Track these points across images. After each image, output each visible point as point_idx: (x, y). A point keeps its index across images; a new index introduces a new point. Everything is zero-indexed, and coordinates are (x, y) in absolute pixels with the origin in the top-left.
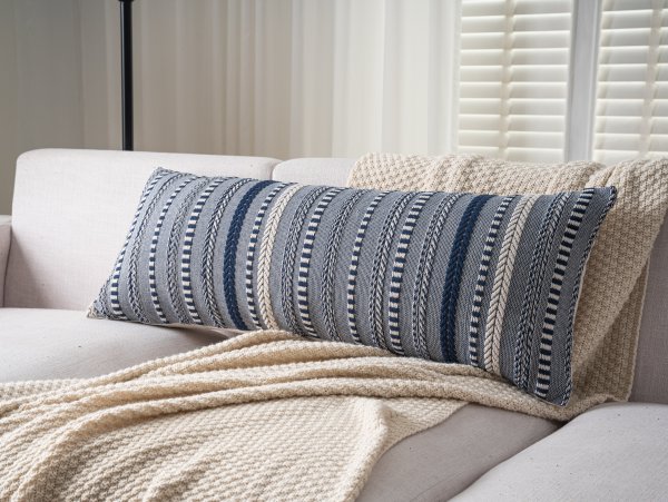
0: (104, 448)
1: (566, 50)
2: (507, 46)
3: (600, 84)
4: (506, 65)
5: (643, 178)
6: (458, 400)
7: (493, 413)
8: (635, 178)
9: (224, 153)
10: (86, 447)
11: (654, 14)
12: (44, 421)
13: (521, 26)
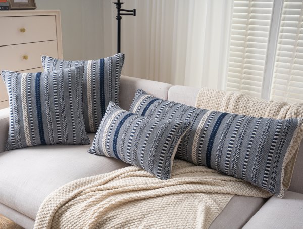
0: (111, 218)
1: (268, 27)
2: (248, 24)
3: (279, 40)
4: (247, 30)
5: (301, 112)
6: (232, 194)
7: (243, 198)
8: (298, 112)
9: (154, 80)
10: (105, 218)
11: (300, 17)
12: (91, 202)
13: (253, 17)
